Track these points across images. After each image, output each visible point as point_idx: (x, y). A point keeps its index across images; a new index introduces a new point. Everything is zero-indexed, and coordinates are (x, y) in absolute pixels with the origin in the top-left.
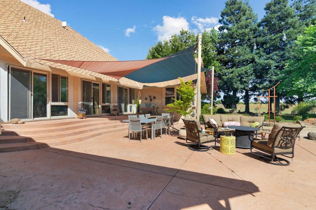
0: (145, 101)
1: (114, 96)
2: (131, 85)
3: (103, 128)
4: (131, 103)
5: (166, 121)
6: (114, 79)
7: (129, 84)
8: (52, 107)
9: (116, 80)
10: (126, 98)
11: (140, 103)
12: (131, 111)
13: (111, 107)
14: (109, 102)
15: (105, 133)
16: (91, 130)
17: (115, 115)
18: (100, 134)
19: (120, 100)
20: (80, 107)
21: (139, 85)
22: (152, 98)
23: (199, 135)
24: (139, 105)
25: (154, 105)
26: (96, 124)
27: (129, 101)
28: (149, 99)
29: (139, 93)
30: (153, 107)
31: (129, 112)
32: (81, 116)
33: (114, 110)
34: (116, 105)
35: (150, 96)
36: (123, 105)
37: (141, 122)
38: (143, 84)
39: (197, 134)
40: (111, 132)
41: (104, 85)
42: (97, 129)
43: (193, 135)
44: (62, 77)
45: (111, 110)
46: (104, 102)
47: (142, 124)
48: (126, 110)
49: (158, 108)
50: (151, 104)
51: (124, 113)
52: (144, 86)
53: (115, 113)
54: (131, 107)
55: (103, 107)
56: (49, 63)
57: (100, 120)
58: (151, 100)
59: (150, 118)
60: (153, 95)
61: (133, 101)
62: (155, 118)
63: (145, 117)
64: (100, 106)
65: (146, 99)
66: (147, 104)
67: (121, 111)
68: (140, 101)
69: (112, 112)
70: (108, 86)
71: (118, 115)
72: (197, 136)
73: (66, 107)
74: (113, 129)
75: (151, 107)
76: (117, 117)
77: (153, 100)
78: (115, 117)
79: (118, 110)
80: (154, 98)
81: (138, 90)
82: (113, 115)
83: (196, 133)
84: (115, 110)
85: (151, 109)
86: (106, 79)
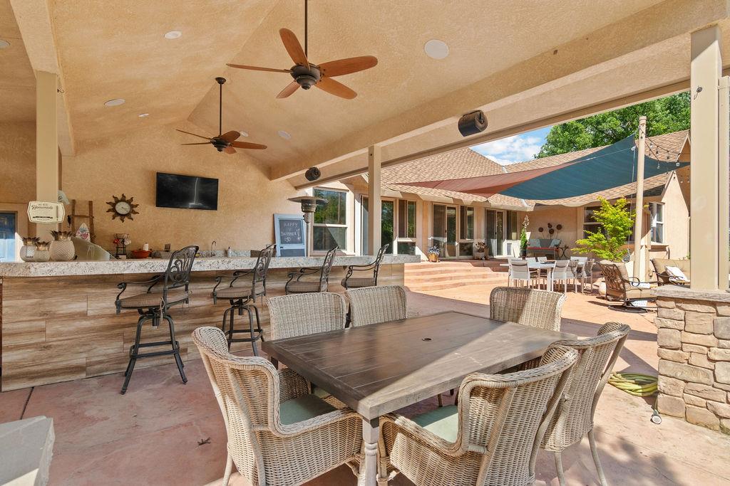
0: (540, 234)
1: (479, 226)
2: (510, 205)
3: (466, 277)
4: (509, 238)
5: (575, 269)
6: (480, 198)
7: (506, 203)
8: (399, 244)
9: (484, 199)
10: (500, 229)
11: (528, 238)
12: (509, 252)
13: (474, 245)
14: (471, 237)
15: (471, 283)
16: (451, 278)
17: (481, 259)
18: (464, 284)
19: (490, 234)
20: (430, 244)
21: (527, 205)
22: (554, 227)
23: (624, 287)
24: (526, 242)
25: (558, 242)
26: (455, 271)
27: (505, 235)
28: (548, 229)
29: (527, 219)
30: (556, 246)
31: (504, 255)
32: (433, 258)
33: (479, 251)
34: (483, 241)
35: (549, 224)
36: (494, 242)
37: (529, 266)
38: (533, 202)
39: (621, 285)
40: (479, 283)
41: (463, 209)
42: (459, 277)
43: (615, 287)
44: (410, 203)
45: (474, 250)
46: (462, 237)
47: (531, 270)
48: (499, 252)
49: (566, 247)
50: (551, 240)
51: (497, 257)
52: (537, 205)
53: (481, 255)
54: (509, 245)
55: (462, 245)
56: (398, 187)
57: (460, 265)
58: (552, 232)
59: (545, 263)
60: (555, 221)
61: (514, 235)
62: (553, 263)
63: (537, 261)
64: (457, 244)
65: (541, 230)
66: (542, 241)
67: (491, 254)
68: (528, 235)
69: (476, 254)
70: (470, 209)
71: (486, 259)
72: (621, 289)
73: (413, 244)
74: (481, 280)
75: (552, 245)
76: (486, 262)
77: (555, 233)
78: (481, 262)
79: (487, 251)
80: (559, 227)
81: (524, 213)
82: (478, 259)
83: (619, 284)
84: (481, 250)
85: (552, 249)
86: (468, 199)
